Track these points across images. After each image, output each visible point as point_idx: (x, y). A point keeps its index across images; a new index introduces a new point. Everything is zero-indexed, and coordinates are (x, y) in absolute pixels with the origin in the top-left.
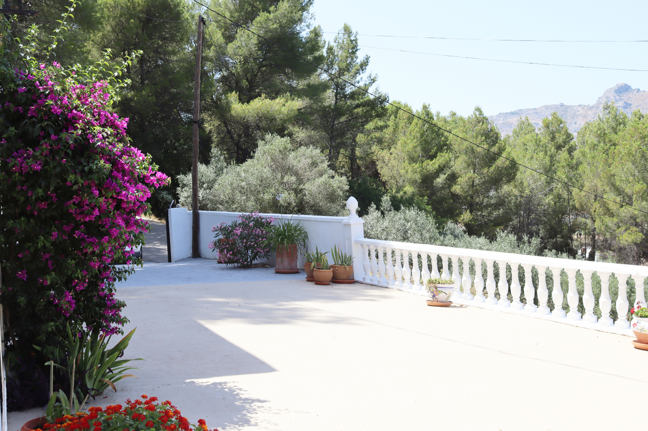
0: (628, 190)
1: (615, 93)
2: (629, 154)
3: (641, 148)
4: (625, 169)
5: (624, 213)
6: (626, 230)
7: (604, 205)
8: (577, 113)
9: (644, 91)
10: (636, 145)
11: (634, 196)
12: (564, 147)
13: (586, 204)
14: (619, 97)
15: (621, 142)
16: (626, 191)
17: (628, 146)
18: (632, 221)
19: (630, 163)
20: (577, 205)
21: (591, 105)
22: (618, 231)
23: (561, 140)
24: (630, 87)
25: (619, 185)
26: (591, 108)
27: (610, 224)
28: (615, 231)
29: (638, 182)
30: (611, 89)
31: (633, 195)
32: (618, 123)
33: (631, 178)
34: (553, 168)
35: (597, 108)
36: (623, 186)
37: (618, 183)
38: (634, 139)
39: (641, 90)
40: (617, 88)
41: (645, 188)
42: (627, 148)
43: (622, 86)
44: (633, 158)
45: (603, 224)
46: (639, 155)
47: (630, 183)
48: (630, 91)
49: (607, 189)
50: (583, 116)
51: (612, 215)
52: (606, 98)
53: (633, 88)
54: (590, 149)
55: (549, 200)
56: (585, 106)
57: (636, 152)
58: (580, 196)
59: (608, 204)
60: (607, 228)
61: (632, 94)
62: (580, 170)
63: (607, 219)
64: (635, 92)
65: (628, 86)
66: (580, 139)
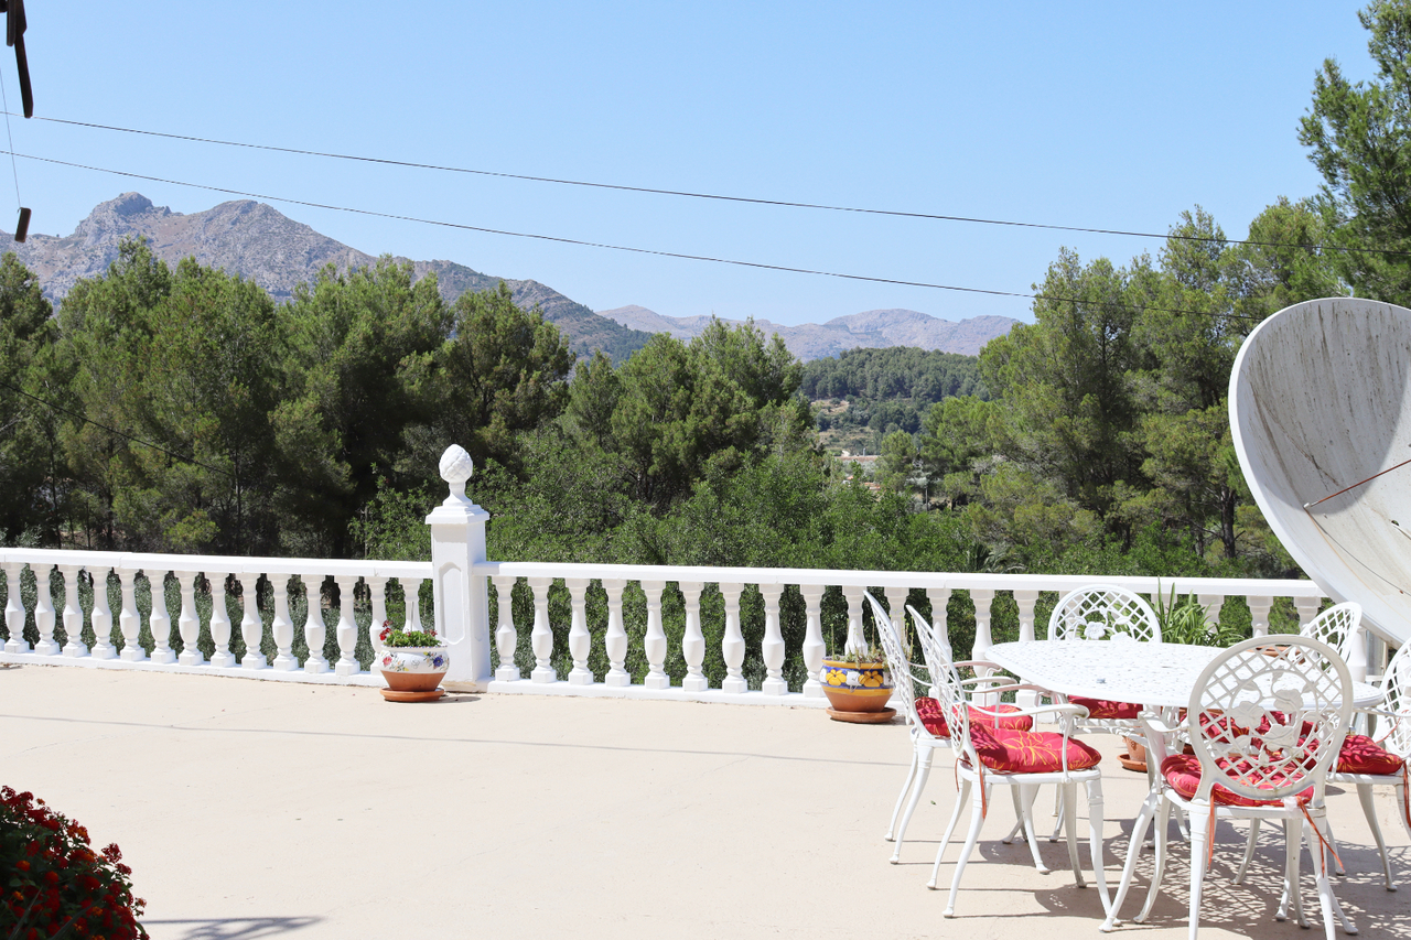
0: (182, 431)
1: (116, 214)
2: (183, 352)
3: (206, 341)
4: (175, 385)
5: (174, 478)
6: (180, 517)
7: (131, 461)
8: (32, 254)
9: (178, 214)
10: (194, 334)
11: (196, 442)
12: (33, 331)
13: (89, 461)
14: (124, 224)
15: (162, 327)
16: (177, 432)
17: (179, 336)
18: (191, 495)
19: (185, 373)
20: (70, 463)
21: (62, 236)
22: (164, 518)
23: (26, 315)
24: (150, 203)
25: (162, 419)
26: (64, 243)
27: (147, 504)
28: (157, 518)
29: (203, 413)
30: (108, 203)
31: (192, 441)
32: (155, 284)
33: (188, 405)
34: (13, 379)
35: (76, 244)
36: (172, 419)
37: (159, 415)
38: (191, 321)
39: (173, 210)
40: (120, 203)
41: (216, 426)
42: (177, 341)
43: (131, 199)
44: (191, 362)
45: (131, 505)
46: (203, 355)
47: (185, 414)
48: (150, 212)
49: (137, 428)
50: (45, 259)
51: (148, 484)
52: (97, 223)
53: (155, 204)
54: (99, 339)
55: (8, 454)
56: (49, 237)
57: (197, 348)
58: (77, 442)
59: (140, 461)
60: (140, 513)
61: (153, 219)
62: (77, 386)
63: (138, 493)
64: (160, 214)
65: (145, 199)
66: (68, 314)
